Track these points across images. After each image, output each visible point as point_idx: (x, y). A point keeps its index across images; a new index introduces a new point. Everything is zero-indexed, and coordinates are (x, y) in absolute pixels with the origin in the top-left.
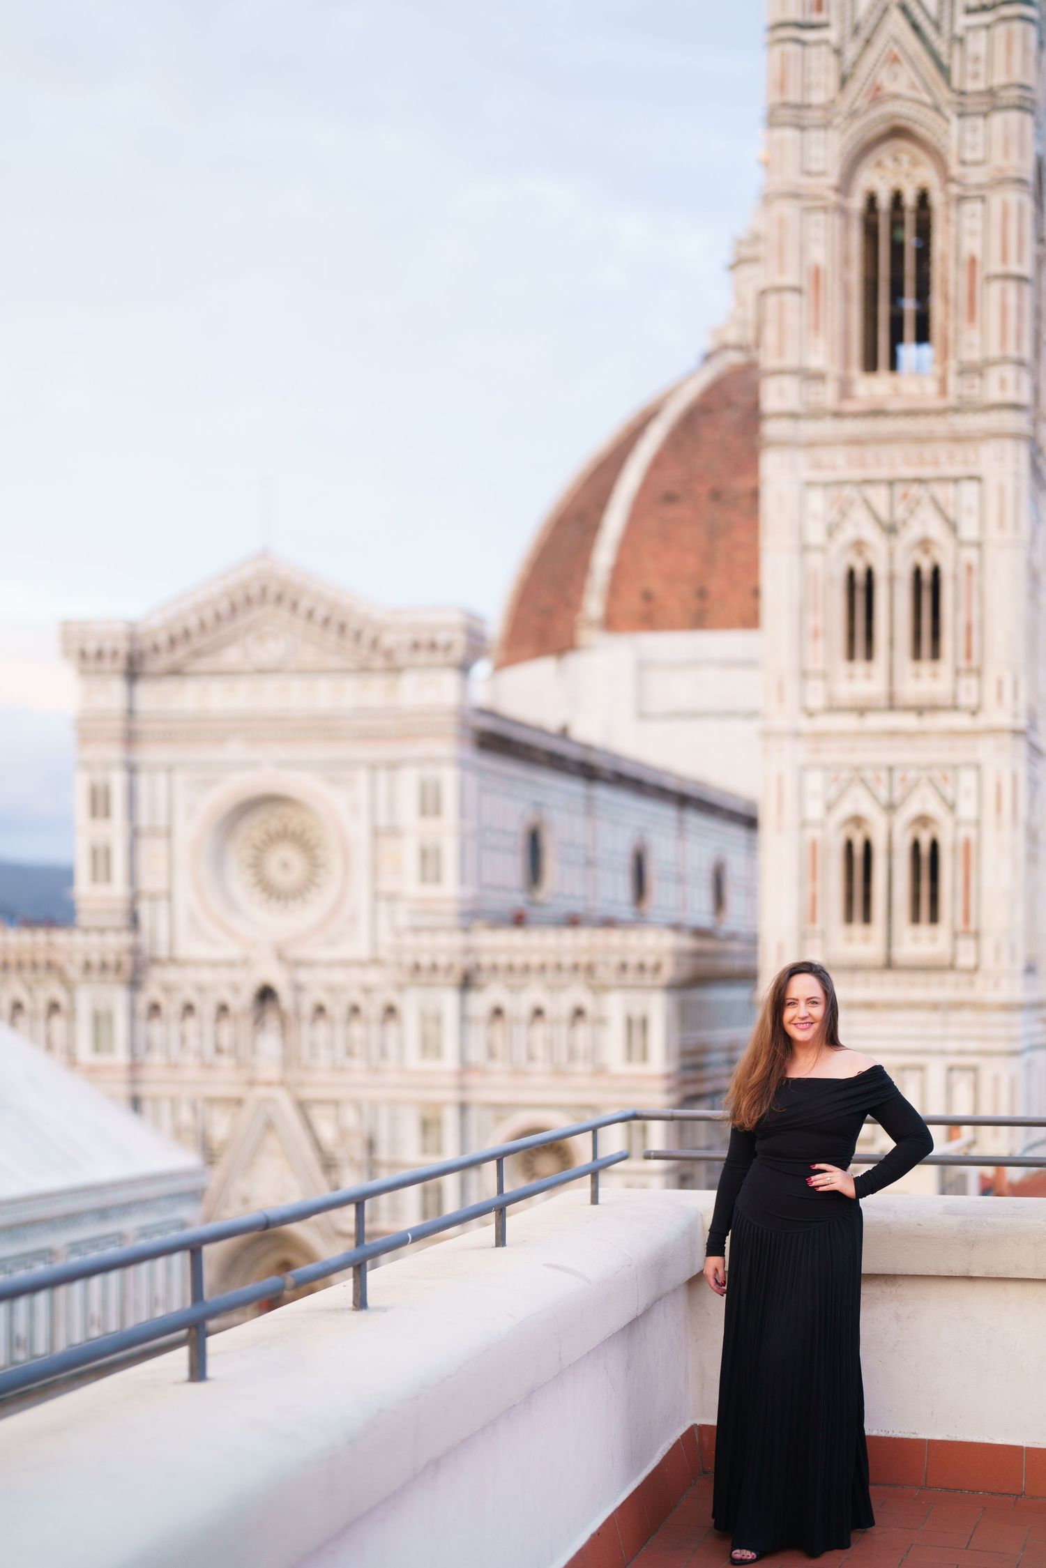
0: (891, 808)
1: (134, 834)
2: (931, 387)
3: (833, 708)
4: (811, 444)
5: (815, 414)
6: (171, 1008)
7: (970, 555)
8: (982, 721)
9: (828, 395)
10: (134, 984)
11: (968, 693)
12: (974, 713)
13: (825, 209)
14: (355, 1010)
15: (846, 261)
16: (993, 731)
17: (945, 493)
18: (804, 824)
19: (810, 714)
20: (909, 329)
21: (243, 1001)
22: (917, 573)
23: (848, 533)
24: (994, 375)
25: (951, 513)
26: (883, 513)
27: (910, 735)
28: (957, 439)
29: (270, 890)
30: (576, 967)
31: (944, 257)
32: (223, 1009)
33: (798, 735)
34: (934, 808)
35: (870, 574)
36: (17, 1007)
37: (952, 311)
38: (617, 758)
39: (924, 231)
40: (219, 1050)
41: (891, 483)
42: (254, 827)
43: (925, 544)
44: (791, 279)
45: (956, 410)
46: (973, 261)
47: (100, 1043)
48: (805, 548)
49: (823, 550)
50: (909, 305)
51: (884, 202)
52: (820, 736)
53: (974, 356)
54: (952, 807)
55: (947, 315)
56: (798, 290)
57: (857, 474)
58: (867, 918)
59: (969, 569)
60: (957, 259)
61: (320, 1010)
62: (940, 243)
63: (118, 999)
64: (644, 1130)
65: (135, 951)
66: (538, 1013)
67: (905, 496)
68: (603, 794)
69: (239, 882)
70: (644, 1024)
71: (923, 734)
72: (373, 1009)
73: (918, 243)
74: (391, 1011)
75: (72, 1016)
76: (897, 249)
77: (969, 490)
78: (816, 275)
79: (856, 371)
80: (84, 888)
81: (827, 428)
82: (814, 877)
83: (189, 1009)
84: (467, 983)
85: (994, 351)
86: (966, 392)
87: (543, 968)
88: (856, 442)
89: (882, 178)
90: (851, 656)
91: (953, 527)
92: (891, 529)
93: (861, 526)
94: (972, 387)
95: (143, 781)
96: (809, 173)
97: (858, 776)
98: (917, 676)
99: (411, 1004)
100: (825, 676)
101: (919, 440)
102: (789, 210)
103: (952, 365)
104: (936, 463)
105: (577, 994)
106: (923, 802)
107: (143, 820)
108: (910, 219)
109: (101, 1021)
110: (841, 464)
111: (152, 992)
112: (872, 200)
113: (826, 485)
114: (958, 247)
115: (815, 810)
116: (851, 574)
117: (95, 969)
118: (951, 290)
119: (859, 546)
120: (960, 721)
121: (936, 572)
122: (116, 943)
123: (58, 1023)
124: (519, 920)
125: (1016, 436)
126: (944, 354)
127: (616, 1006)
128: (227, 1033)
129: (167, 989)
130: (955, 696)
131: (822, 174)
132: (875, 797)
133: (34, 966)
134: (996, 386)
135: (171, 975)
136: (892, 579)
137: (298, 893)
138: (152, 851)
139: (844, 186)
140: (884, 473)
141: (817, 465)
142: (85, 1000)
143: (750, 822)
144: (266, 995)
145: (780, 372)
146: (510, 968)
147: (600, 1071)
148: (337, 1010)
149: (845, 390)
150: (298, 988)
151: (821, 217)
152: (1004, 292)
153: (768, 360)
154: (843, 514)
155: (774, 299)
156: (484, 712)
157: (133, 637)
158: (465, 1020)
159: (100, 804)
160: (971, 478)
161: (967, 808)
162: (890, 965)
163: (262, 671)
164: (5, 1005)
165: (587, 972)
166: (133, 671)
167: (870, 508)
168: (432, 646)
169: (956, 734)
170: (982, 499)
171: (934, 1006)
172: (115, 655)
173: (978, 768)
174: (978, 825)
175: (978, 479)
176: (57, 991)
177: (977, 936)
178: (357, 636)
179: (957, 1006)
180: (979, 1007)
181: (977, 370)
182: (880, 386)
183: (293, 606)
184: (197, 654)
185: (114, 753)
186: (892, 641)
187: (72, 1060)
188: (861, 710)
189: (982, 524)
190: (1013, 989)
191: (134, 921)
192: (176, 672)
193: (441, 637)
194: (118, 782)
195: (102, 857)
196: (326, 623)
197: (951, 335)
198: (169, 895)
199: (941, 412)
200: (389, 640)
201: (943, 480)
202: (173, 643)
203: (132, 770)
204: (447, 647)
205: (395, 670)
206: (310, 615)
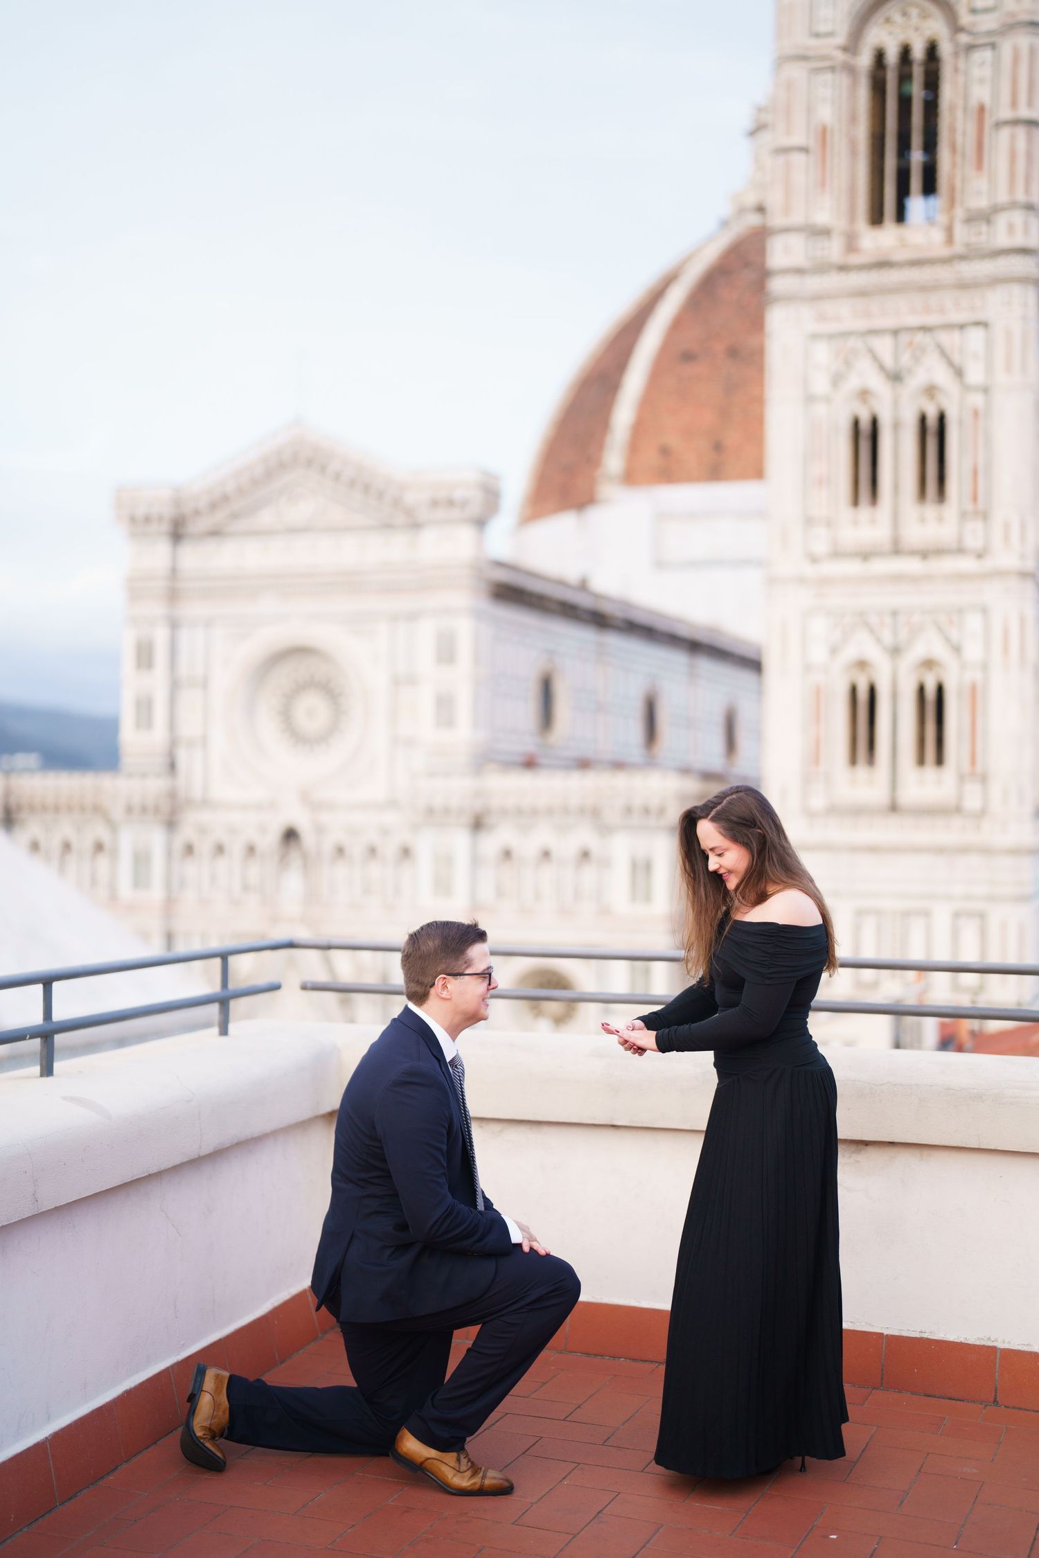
0: (895, 651)
1: (175, 686)
2: (938, 236)
3: (837, 554)
4: (817, 298)
5: (822, 268)
6: (204, 847)
7: (977, 400)
8: (989, 564)
9: (834, 250)
10: (171, 824)
11: (974, 535)
12: (980, 556)
13: (832, 69)
14: (372, 851)
15: (853, 119)
16: (999, 574)
17: (950, 340)
18: (807, 668)
19: (814, 559)
20: (916, 182)
21: (270, 840)
22: (923, 420)
23: (853, 383)
24: (1002, 221)
25: (956, 359)
26: (888, 361)
27: (914, 579)
28: (963, 286)
29: (296, 736)
30: (582, 811)
31: (952, 108)
32: (251, 850)
33: (802, 580)
34: (939, 651)
35: (874, 423)
36: (67, 847)
37: (959, 159)
38: (626, 604)
39: (932, 82)
40: (246, 888)
41: (895, 332)
42: (284, 676)
43: (931, 391)
44: (798, 139)
45: (962, 258)
46: (982, 109)
47: (139, 880)
48: (810, 399)
49: (828, 400)
50: (917, 157)
51: (892, 57)
52: (825, 582)
53: (982, 203)
54: (957, 649)
55: (954, 165)
56: (804, 150)
57: (861, 324)
58: (871, 759)
59: (976, 414)
60: (965, 109)
61: (340, 851)
62: (948, 93)
63: (156, 839)
64: (647, 972)
65: (172, 795)
66: (546, 854)
67: (911, 344)
68: (613, 641)
69: (268, 726)
70: (648, 866)
71: (929, 578)
72: (390, 850)
73: (926, 95)
74: (406, 852)
75: (114, 854)
76: (905, 103)
77: (976, 337)
78: (824, 134)
79: (862, 225)
80: (130, 736)
81: (834, 281)
82: (818, 720)
83: (220, 849)
84: (478, 825)
85: (1003, 197)
86: (973, 239)
87: (550, 812)
88: (862, 293)
89: (890, 33)
90: (855, 502)
91: (959, 373)
92: (896, 377)
93: (866, 375)
94: (980, 234)
95: (184, 636)
96: (817, 35)
97: (862, 620)
98: (922, 520)
99: (425, 845)
100: (829, 523)
101: (924, 289)
102: (797, 72)
103: (959, 213)
104: (942, 311)
105: (584, 836)
106: (929, 645)
107: (183, 670)
108: (918, 72)
109: (141, 860)
110: (846, 315)
111: (186, 833)
112: (880, 57)
113: (831, 337)
114: (966, 97)
115: (819, 654)
116: (856, 423)
117: (138, 811)
118: (959, 139)
119: (864, 394)
120: (967, 564)
121: (942, 419)
122: (156, 786)
123: (103, 862)
124: (530, 764)
125: (1023, 280)
126: (952, 203)
127: (621, 848)
128: (254, 872)
129: (203, 830)
130: (960, 539)
131: (830, 34)
132: (879, 640)
133: (82, 809)
134: (1002, 234)
135: (204, 817)
136: (896, 426)
137: (322, 739)
138: (190, 701)
139: (852, 47)
140: (889, 322)
141: (822, 318)
142: (127, 841)
143: (754, 665)
144: (291, 835)
145: (786, 230)
146: (519, 812)
147: (604, 911)
148: (356, 850)
149: (851, 244)
150: (320, 830)
151: (828, 77)
152: (1013, 138)
153: (776, 219)
154: (848, 364)
155: (781, 159)
156: (500, 564)
157: (177, 502)
158: (476, 860)
159: (144, 656)
160: (977, 324)
161: (973, 651)
162: (894, 808)
163: (293, 531)
164: (55, 844)
165: (593, 814)
166: (177, 533)
167: (875, 358)
168: (451, 503)
169: (962, 577)
170: (989, 344)
171: (940, 850)
172: (160, 519)
173: (984, 611)
174: (985, 667)
175: (984, 324)
176: (102, 832)
177: (984, 779)
178: (381, 496)
179: (964, 850)
180: (986, 851)
181: (985, 217)
182: (886, 238)
183: (323, 469)
184: (235, 516)
185: (158, 609)
186: (896, 487)
187: (113, 897)
188: (866, 555)
189: (989, 369)
190: (1021, 833)
191: (172, 766)
192: (215, 533)
193: (459, 494)
194: (161, 636)
195: (144, 707)
196: (352, 483)
197: (958, 184)
198: (204, 741)
199: (947, 261)
200: (410, 498)
201: (949, 327)
202: (213, 506)
203: (174, 625)
204: (464, 504)
205: (415, 526)
206: (337, 477)
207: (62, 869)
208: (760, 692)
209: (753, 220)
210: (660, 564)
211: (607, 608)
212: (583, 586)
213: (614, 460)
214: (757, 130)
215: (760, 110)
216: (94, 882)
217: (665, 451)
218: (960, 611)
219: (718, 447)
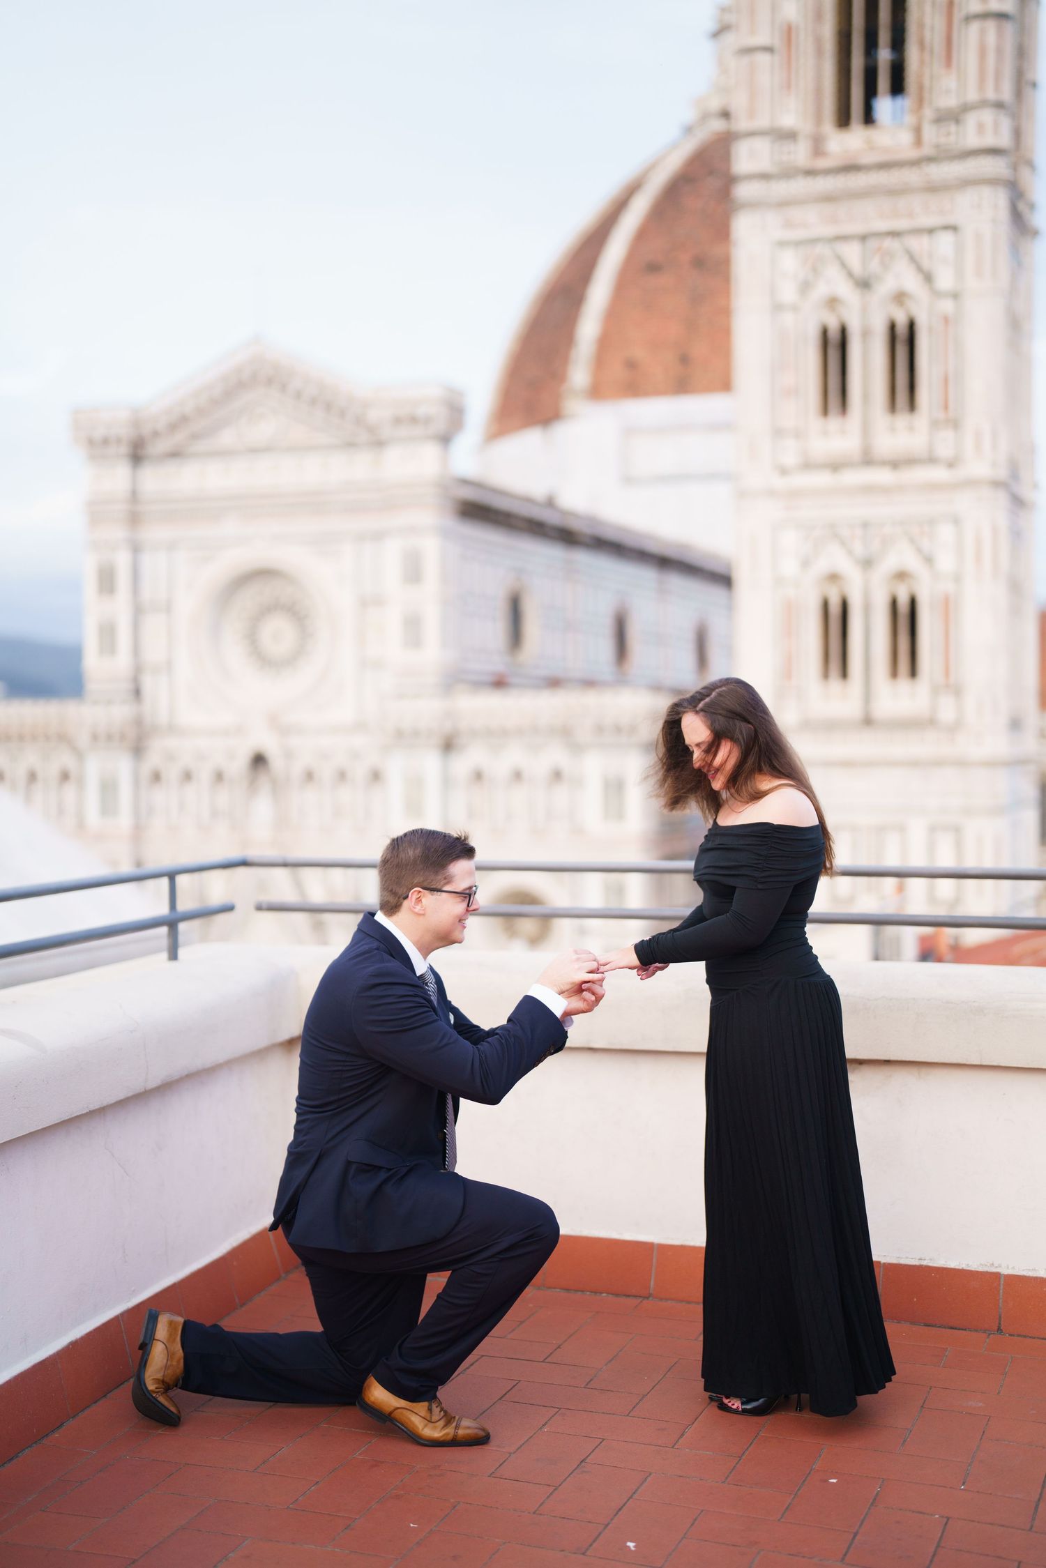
0: (867, 563)
1: (138, 611)
2: (906, 138)
3: (808, 465)
4: (783, 204)
5: (788, 173)
6: (172, 774)
7: (947, 306)
8: (963, 472)
9: (800, 154)
10: (138, 750)
11: (945, 444)
12: (951, 465)
14: (342, 776)
15: (818, 19)
16: (971, 483)
17: (919, 244)
18: (778, 582)
19: (784, 471)
20: (883, 81)
21: (239, 765)
22: (892, 327)
23: (821, 290)
24: (971, 120)
25: (925, 264)
26: (857, 268)
27: (885, 490)
28: (933, 188)
29: (263, 660)
30: (552, 730)
32: (219, 777)
33: (772, 493)
34: (911, 562)
35: (843, 331)
36: (32, 777)
37: (928, 57)
38: (593, 520)
40: (215, 813)
41: (863, 238)
42: (249, 599)
43: (900, 297)
44: (762, 39)
45: (930, 160)
46: (951, 3)
47: (108, 806)
48: (778, 308)
49: (795, 308)
50: (884, 55)
52: (795, 494)
53: (949, 101)
54: (929, 560)
55: (922, 63)
56: (769, 49)
57: (829, 230)
58: (844, 673)
59: (946, 320)
60: (934, 4)
61: (309, 776)
63: (123, 766)
64: (621, 891)
65: (139, 722)
66: (518, 776)
67: (879, 250)
68: (581, 557)
69: (234, 650)
70: (620, 785)
71: (900, 488)
72: (360, 772)
74: (376, 776)
75: (81, 782)
77: (945, 241)
78: (789, 32)
79: (829, 127)
80: (93, 662)
81: (800, 186)
82: (789, 634)
83: (188, 776)
84: (449, 745)
85: (972, 95)
86: (943, 140)
87: (520, 732)
88: (829, 198)
90: (825, 411)
91: (928, 278)
92: (864, 284)
93: (835, 283)
94: (948, 134)
95: (147, 559)
97: (833, 532)
98: (892, 429)
99: (396, 768)
100: (798, 434)
101: (892, 192)
103: (928, 113)
104: (911, 215)
105: (556, 755)
106: (901, 556)
107: (147, 593)
109: (108, 788)
110: (814, 221)
111: (153, 759)
113: (798, 244)
115: (790, 567)
116: (825, 333)
117: (104, 738)
118: (928, 36)
119: (833, 303)
120: (939, 474)
121: (911, 326)
122: (120, 713)
123: (70, 792)
124: (499, 683)
125: (993, 182)
126: (920, 105)
127: (593, 767)
128: (223, 798)
129: (170, 757)
130: (931, 449)
132: (850, 553)
133: (47, 738)
134: (972, 134)
135: (171, 743)
136: (866, 334)
137: (289, 662)
138: (154, 626)
140: (857, 227)
141: (788, 224)
142: (93, 768)
143: (724, 580)
144: (259, 761)
145: (751, 134)
146: (489, 732)
147: (577, 832)
148: (326, 774)
149: (818, 147)
150: (289, 755)
152: (982, 32)
153: (742, 123)
154: (815, 270)
155: (746, 60)
156: (465, 482)
157: (136, 423)
158: (447, 782)
159: (107, 582)
160: (946, 228)
161: (946, 562)
162: (868, 721)
163: (255, 451)
164: (21, 772)
165: (565, 733)
166: (137, 455)
167: (843, 265)
168: (414, 420)
169: (934, 487)
170: (959, 249)
171: (914, 764)
172: (119, 441)
173: (956, 521)
174: (958, 578)
175: (954, 228)
176: (65, 759)
177: (957, 691)
178: (342, 414)
179: (939, 763)
180: (961, 763)
181: (953, 117)
182: (853, 141)
183: (283, 388)
184: (195, 437)
185: (118, 533)
186: (866, 397)
187: (81, 825)
188: (835, 466)
189: (959, 273)
190: (997, 744)
191: (137, 693)
192: (175, 454)
193: (422, 411)
194: (123, 561)
195: (108, 633)
196: (313, 402)
197: (926, 82)
198: (169, 666)
199: (915, 163)
200: (373, 415)
201: (918, 231)
202: (173, 427)
203: (136, 549)
204: (427, 420)
205: (379, 444)
206: (298, 395)
207: (28, 799)
208: (730, 608)
209: (718, 125)
210: (629, 480)
211: (574, 525)
212: (550, 503)
213: (579, 374)
214: (721, 31)
215: (724, 10)
216: (61, 811)
217: (631, 365)
218: (932, 522)
219: (684, 360)
